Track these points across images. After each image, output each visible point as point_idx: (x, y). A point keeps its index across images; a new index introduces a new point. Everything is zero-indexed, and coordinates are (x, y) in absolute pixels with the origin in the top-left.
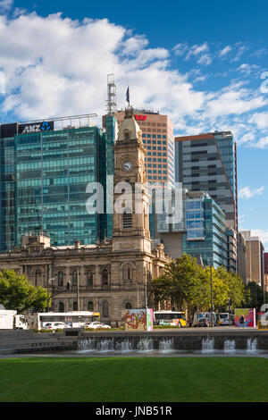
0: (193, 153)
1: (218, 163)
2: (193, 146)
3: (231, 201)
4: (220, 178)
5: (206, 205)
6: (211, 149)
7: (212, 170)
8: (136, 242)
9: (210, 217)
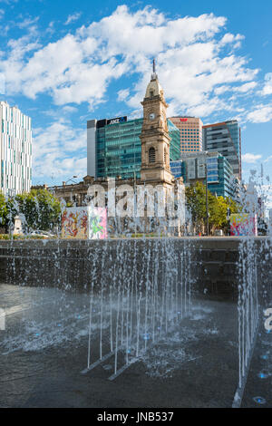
0: (213, 135)
1: (229, 140)
2: (213, 130)
3: (237, 162)
4: (230, 149)
5: (220, 160)
6: (225, 132)
7: (225, 144)
8: (157, 172)
9: (222, 168)
